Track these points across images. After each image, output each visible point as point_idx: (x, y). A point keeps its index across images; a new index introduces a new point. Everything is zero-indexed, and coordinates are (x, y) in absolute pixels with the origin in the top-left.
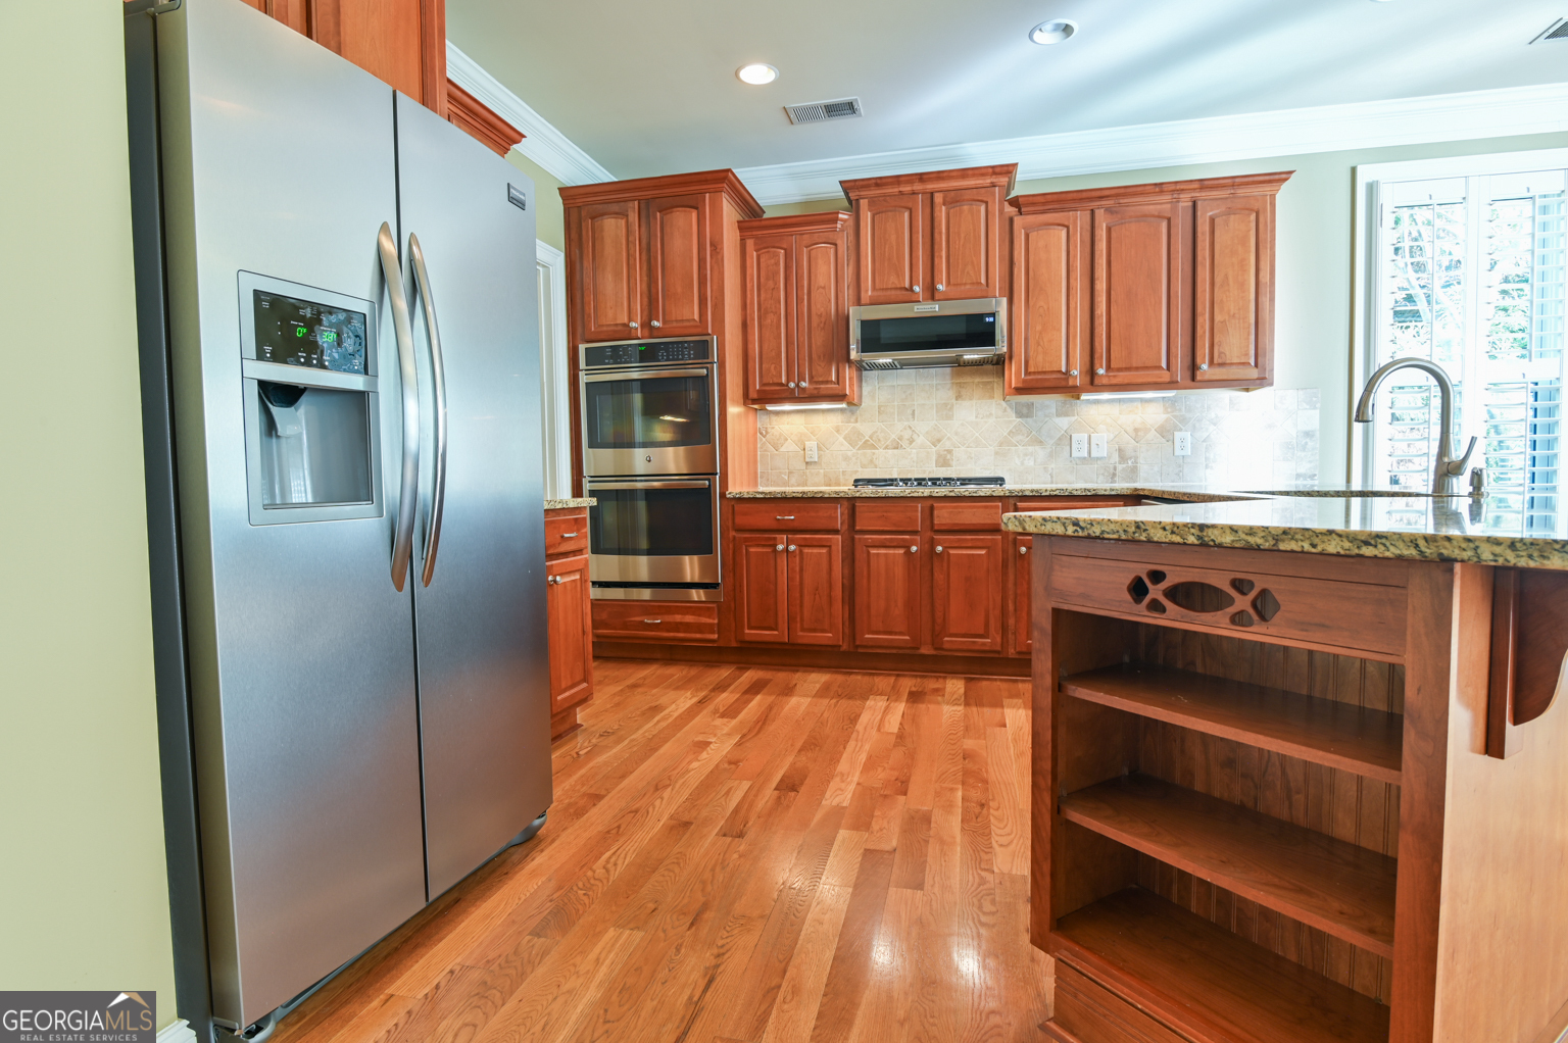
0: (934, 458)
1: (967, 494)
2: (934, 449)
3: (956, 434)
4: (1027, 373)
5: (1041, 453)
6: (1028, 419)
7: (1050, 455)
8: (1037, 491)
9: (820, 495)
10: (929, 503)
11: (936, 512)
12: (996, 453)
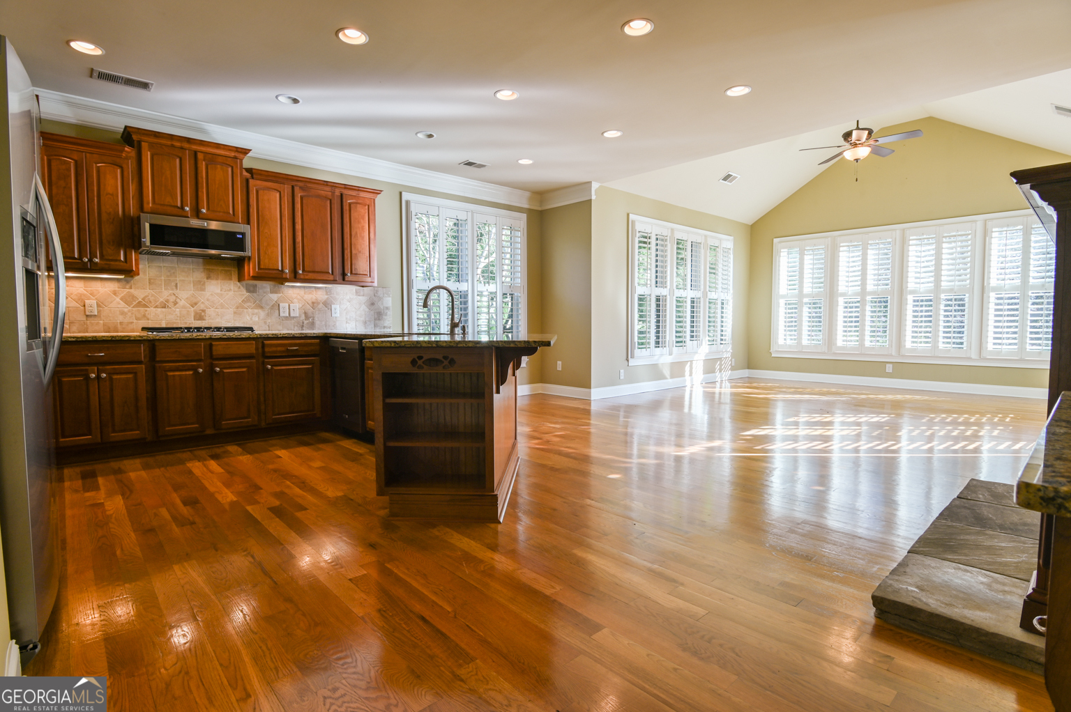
0: (193, 314)
1: (234, 336)
2: (192, 309)
3: (208, 300)
4: (259, 268)
5: (262, 314)
6: (254, 294)
7: (268, 315)
8: (275, 335)
9: (127, 338)
10: (208, 342)
11: (214, 348)
12: (235, 313)
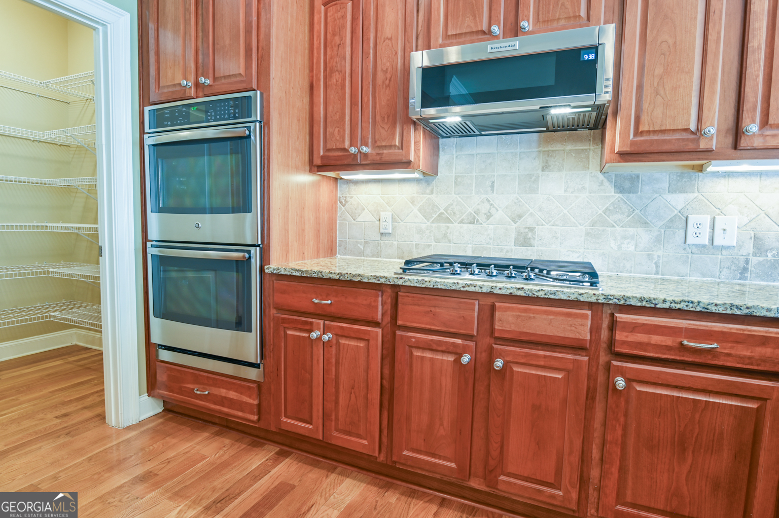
0: (513, 236)
1: (541, 294)
2: (514, 226)
3: (540, 209)
4: (637, 133)
5: (645, 237)
6: (631, 195)
7: (658, 240)
8: (649, 301)
9: (358, 279)
10: (489, 301)
11: (498, 314)
12: (588, 234)
